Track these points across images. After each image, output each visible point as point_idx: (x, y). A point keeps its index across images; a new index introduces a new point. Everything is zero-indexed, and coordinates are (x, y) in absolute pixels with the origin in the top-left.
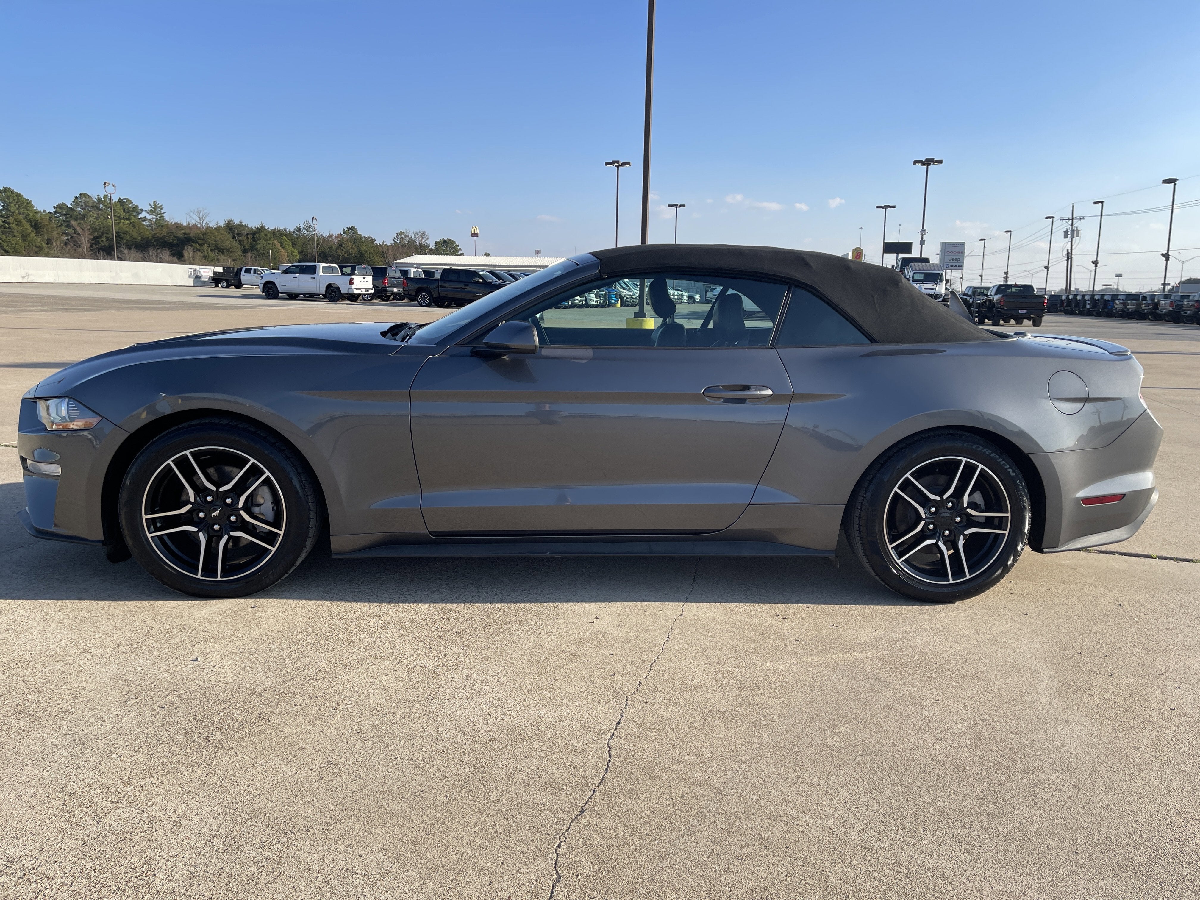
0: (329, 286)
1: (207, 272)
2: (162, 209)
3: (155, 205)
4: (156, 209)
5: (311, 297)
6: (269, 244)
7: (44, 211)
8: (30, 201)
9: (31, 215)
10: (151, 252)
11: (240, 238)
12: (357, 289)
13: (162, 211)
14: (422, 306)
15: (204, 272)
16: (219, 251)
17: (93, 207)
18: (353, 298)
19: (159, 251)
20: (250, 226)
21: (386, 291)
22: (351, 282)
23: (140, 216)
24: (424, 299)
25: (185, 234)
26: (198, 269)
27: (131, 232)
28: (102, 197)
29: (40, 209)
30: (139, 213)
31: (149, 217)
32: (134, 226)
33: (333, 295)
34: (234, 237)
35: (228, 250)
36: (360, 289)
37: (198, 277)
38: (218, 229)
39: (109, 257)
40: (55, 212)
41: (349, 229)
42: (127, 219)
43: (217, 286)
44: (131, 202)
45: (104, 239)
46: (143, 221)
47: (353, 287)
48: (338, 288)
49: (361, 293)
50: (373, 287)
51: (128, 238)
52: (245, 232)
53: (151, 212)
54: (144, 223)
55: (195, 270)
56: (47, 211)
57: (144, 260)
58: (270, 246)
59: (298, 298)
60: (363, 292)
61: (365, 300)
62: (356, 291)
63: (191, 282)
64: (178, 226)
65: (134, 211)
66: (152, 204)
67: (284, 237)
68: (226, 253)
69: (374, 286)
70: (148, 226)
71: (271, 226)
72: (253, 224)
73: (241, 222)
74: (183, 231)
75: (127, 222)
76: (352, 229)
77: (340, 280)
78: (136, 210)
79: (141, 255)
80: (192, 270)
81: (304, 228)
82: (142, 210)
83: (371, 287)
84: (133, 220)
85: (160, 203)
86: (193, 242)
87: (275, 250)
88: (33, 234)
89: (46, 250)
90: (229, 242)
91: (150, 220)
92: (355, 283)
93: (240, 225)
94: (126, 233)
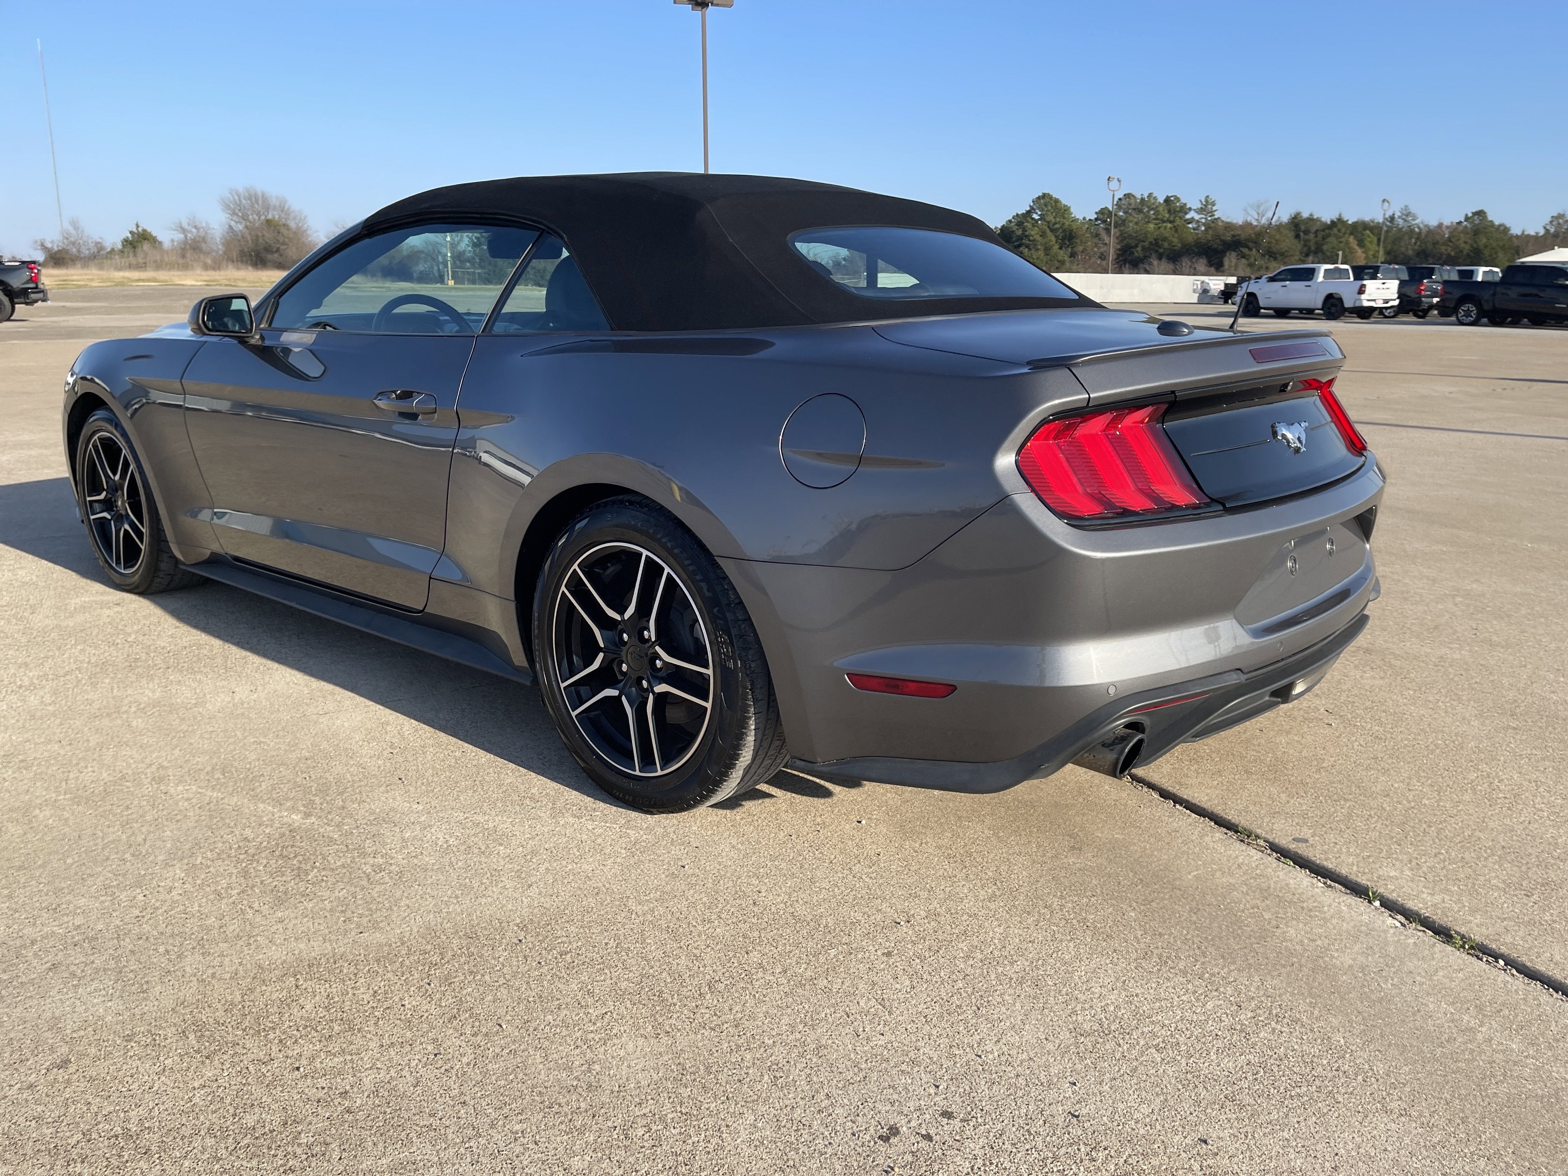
0: (1330, 297)
1: (1217, 284)
2: (1214, 205)
3: (1207, 201)
4: (1207, 207)
5: (1307, 313)
6: (1341, 242)
7: (1084, 219)
8: (1069, 208)
9: (1067, 223)
10: (1185, 262)
11: (1306, 237)
12: (1368, 300)
13: (1214, 208)
14: (1462, 324)
15: (1214, 285)
16: (1271, 256)
17: (1134, 209)
18: (1365, 313)
19: (1194, 260)
20: (1323, 219)
21: (1420, 302)
22: (1361, 291)
23: (1188, 216)
24: (1468, 314)
25: (1234, 236)
26: (1207, 281)
27: (1170, 238)
28: (1145, 196)
29: (1080, 217)
30: (1186, 213)
31: (1197, 217)
32: (1176, 231)
33: (1333, 310)
34: (1297, 236)
35: (1282, 254)
36: (1374, 300)
37: (1205, 291)
38: (1279, 227)
39: (1136, 271)
40: (1096, 219)
41: (1474, 214)
42: (1171, 222)
43: (1226, 302)
44: (1178, 199)
45: (1139, 249)
46: (1189, 223)
47: (1363, 297)
48: (1341, 300)
49: (1375, 305)
50: (1398, 298)
51: (1166, 245)
52: (1313, 229)
53: (1200, 211)
54: (1190, 226)
55: (1203, 282)
56: (1087, 219)
57: (1175, 273)
58: (1342, 245)
59: (1290, 315)
60: (1380, 304)
61: (1386, 317)
62: (1366, 304)
63: (1194, 298)
64: (1229, 226)
65: (1180, 211)
66: (1203, 200)
67: (1368, 232)
68: (1280, 258)
69: (1401, 296)
70: (1194, 229)
71: (1351, 218)
72: (1327, 216)
73: (1311, 215)
74: (1232, 233)
75: (1169, 225)
76: (1480, 213)
77: (1346, 288)
78: (1184, 209)
79: (1171, 266)
80: (1199, 283)
81: (1399, 217)
82: (1190, 209)
83: (1396, 296)
84: (1178, 222)
85: (1213, 198)
86: (1242, 247)
87: (1347, 250)
88: (1057, 247)
89: (1068, 264)
90: (1288, 243)
91: (1198, 221)
92: (1367, 292)
93: (1311, 219)
94: (1165, 239)
